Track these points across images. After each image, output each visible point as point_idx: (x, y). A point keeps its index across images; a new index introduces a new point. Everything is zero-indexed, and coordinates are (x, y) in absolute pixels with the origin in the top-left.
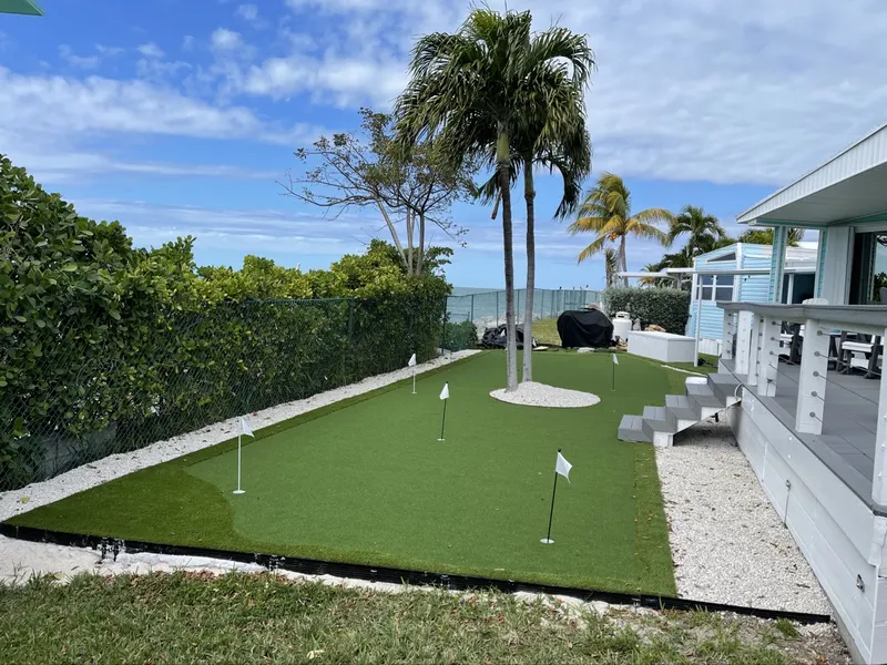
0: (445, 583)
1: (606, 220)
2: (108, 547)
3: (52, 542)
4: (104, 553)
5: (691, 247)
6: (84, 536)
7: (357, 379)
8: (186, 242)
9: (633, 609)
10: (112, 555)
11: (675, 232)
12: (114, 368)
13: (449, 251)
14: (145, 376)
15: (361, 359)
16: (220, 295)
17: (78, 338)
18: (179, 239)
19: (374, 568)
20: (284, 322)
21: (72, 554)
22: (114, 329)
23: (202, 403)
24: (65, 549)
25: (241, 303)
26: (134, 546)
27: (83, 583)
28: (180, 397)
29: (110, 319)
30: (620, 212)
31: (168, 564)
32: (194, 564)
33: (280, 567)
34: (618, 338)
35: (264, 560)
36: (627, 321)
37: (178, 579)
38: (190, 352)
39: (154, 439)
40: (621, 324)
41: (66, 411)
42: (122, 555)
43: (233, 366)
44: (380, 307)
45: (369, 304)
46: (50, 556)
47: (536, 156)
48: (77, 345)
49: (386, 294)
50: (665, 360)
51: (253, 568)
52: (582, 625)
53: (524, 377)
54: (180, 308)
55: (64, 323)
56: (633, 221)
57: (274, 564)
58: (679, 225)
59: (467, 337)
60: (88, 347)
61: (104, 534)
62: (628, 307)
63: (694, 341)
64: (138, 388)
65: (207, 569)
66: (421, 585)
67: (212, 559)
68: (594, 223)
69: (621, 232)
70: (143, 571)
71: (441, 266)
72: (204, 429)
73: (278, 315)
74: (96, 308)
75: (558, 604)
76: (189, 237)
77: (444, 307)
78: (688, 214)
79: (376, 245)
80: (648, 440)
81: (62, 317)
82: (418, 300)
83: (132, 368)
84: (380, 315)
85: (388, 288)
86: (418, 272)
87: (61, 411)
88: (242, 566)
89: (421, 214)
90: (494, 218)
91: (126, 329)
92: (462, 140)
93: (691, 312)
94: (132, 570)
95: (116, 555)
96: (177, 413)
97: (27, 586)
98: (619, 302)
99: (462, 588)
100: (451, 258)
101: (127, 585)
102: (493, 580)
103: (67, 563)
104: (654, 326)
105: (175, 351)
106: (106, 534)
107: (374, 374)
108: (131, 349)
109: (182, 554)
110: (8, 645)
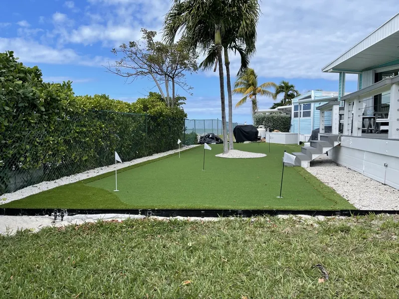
0: (240, 214)
1: (247, 89)
2: (58, 214)
3: (25, 215)
4: (56, 217)
5: (285, 99)
6: (44, 210)
7: (150, 154)
8: (67, 83)
9: (337, 217)
10: (60, 218)
11: (278, 92)
12: (42, 137)
13: (185, 98)
14: (57, 142)
15: (151, 145)
16: (89, 106)
17: (24, 119)
18: (64, 82)
19: (203, 210)
20: (118, 123)
21: (38, 219)
22: (41, 117)
23: (84, 159)
24: (33, 218)
25: (99, 111)
26: (72, 212)
27: (47, 231)
28: (73, 155)
29: (39, 111)
30: (254, 84)
31: (93, 219)
32: (107, 217)
33: (153, 215)
34: (260, 137)
35: (144, 212)
36: (263, 129)
37: (101, 225)
38: (78, 133)
39: (63, 176)
40: (261, 131)
41: (20, 157)
42: (66, 217)
43: (97, 142)
44: (158, 120)
45: (154, 118)
46: (25, 222)
47: (229, 45)
48: (24, 123)
49: (161, 114)
50: (285, 144)
51: (139, 217)
52: (316, 225)
53: (230, 148)
54: (72, 110)
55: (17, 110)
56: (259, 88)
57: (150, 214)
58: (280, 90)
59: (193, 139)
60: (30, 124)
61: (55, 207)
62: (264, 123)
63: (297, 134)
64: (54, 148)
65: (114, 219)
66: (228, 217)
67: (116, 214)
68: (243, 90)
69: (254, 94)
70: (80, 223)
71: (181, 105)
72: (86, 172)
73: (116, 118)
74: (32, 105)
75: (300, 218)
76: (69, 81)
77: (184, 124)
78: (283, 85)
79: (151, 94)
80: (299, 165)
81: (16, 107)
82: (174, 119)
83: (51, 137)
84: (158, 125)
85: (162, 111)
86: (172, 106)
87: (18, 157)
88: (133, 216)
89: (173, 78)
90: (215, 71)
91: (47, 117)
92: (196, 36)
93: (292, 123)
94: (74, 222)
95: (62, 217)
96: (73, 163)
97: (16, 235)
98: (260, 121)
99: (250, 216)
100: (185, 102)
101: (73, 229)
102: (265, 211)
103: (36, 224)
104: (276, 131)
105: (70, 132)
106: (56, 207)
107: (157, 153)
108: (50, 128)
109: (99, 213)
110: (16, 258)
